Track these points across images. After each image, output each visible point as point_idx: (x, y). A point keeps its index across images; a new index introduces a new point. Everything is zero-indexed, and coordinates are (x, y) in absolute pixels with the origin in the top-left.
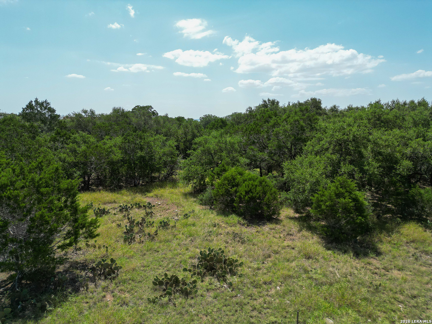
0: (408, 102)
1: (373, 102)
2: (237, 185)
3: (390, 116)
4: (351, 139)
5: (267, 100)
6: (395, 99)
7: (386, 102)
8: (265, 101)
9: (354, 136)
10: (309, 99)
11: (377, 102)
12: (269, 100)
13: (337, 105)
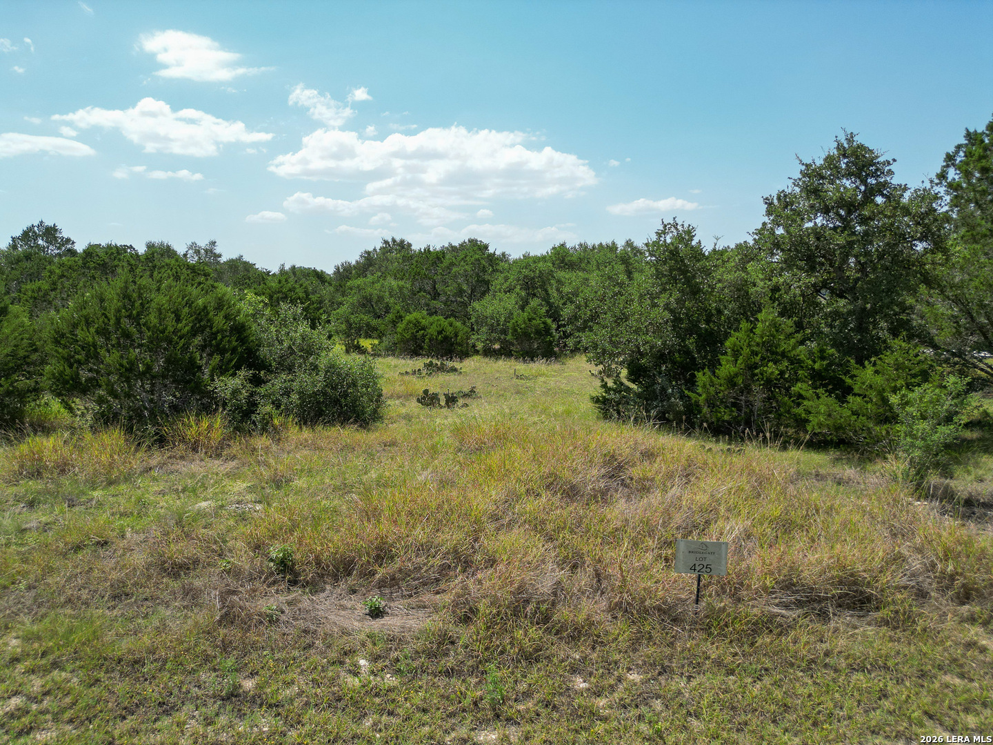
0: (596, 244)
1: (557, 245)
2: (423, 329)
3: (574, 258)
4: (537, 275)
5: (390, 240)
6: (583, 242)
7: (572, 245)
8: (386, 242)
9: (540, 272)
10: (467, 241)
11: (562, 245)
12: (394, 240)
13: (506, 253)
